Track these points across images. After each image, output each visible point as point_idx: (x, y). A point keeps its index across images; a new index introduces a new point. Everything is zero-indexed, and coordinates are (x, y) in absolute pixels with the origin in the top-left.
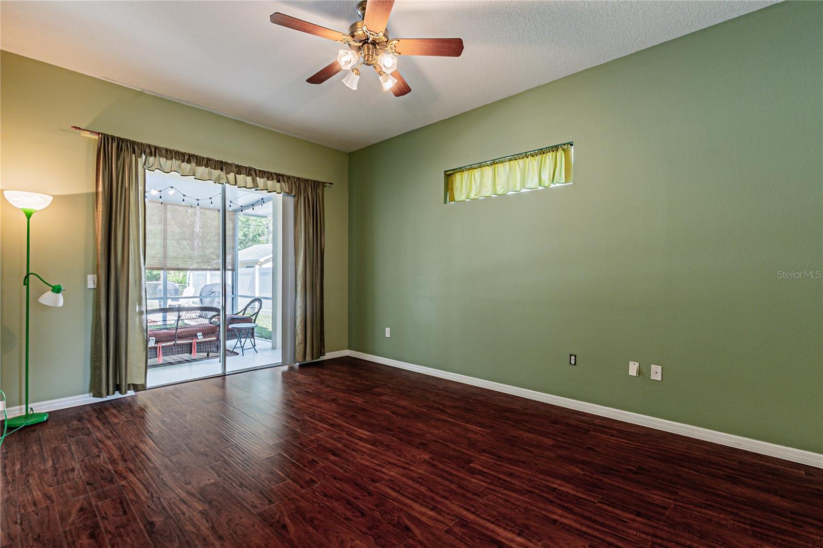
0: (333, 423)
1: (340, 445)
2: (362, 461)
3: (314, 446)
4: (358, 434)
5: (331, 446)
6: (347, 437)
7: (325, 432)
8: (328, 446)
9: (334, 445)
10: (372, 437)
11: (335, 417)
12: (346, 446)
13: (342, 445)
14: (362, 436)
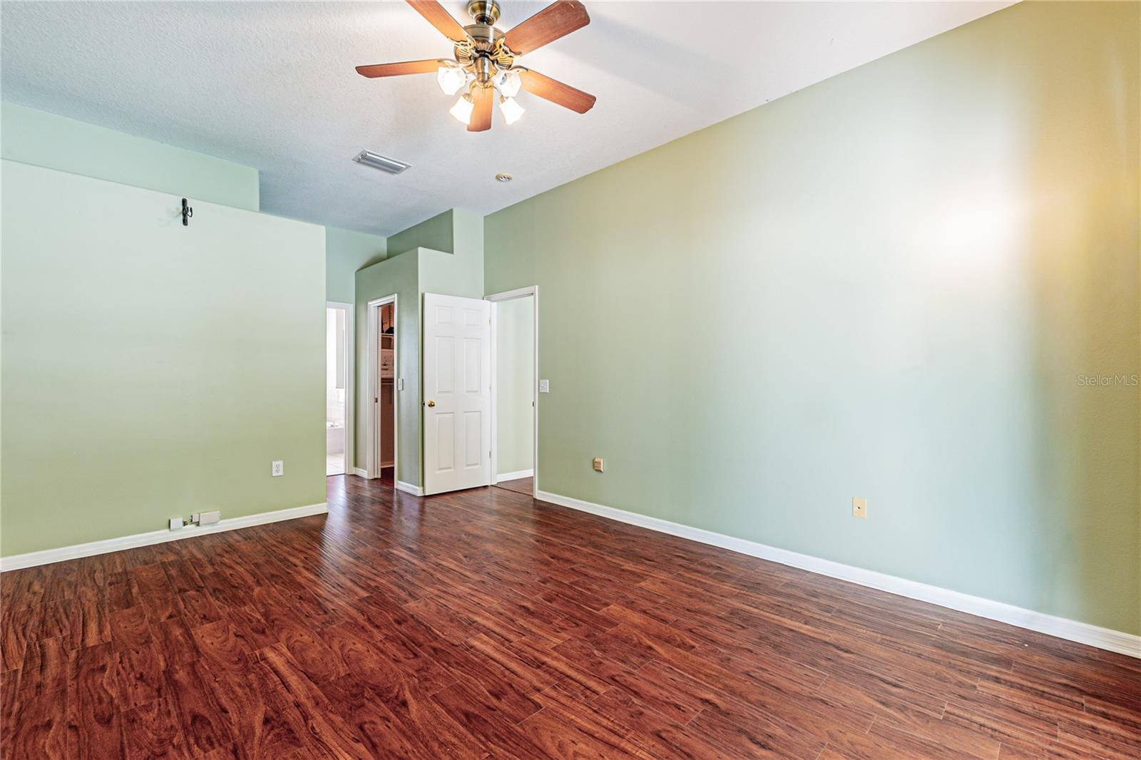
0: (539, 671)
1: (521, 622)
2: (492, 600)
3: (556, 622)
4: (492, 642)
5: (532, 620)
6: (511, 637)
7: (548, 648)
8: (536, 621)
9: (529, 621)
10: (472, 635)
11: (538, 690)
12: (512, 620)
13: (517, 622)
14: (486, 638)
